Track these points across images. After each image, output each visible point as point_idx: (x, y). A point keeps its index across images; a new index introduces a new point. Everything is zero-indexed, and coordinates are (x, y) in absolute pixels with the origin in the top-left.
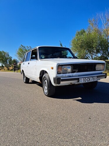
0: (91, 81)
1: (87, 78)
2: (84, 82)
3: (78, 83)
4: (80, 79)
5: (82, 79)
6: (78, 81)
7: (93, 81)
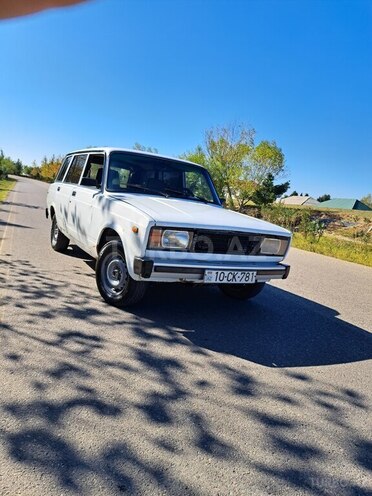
0: (238, 282)
1: (226, 273)
2: (218, 281)
3: (200, 281)
4: (207, 272)
5: (214, 272)
6: (202, 278)
7: (243, 281)
